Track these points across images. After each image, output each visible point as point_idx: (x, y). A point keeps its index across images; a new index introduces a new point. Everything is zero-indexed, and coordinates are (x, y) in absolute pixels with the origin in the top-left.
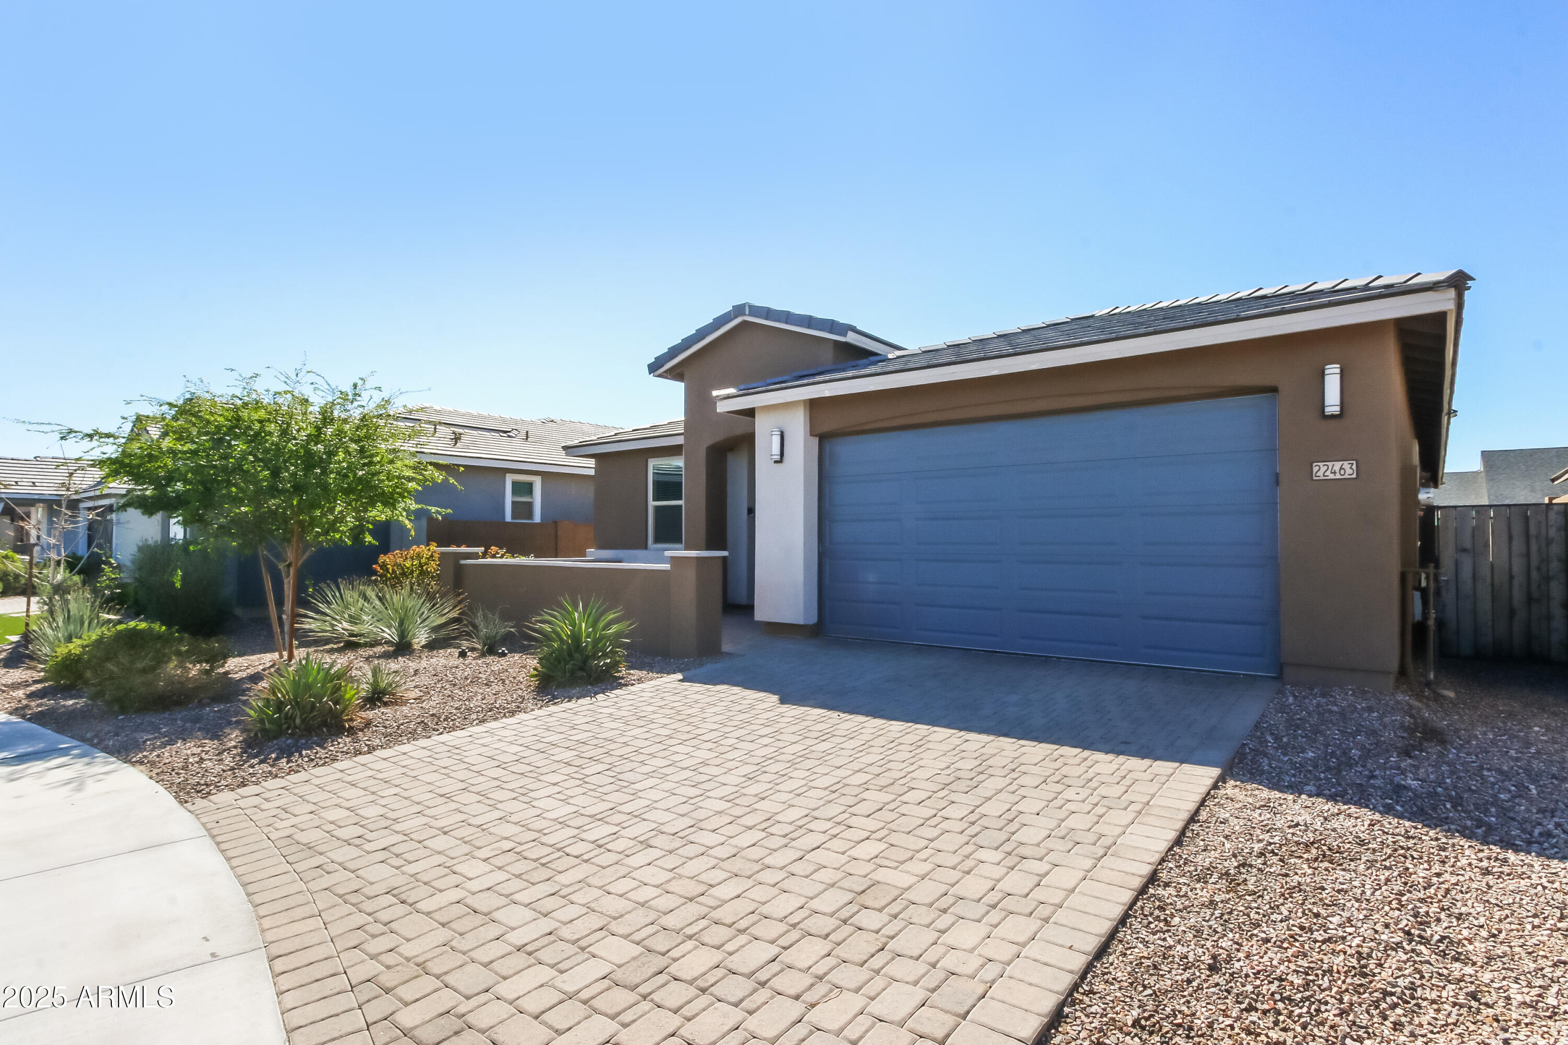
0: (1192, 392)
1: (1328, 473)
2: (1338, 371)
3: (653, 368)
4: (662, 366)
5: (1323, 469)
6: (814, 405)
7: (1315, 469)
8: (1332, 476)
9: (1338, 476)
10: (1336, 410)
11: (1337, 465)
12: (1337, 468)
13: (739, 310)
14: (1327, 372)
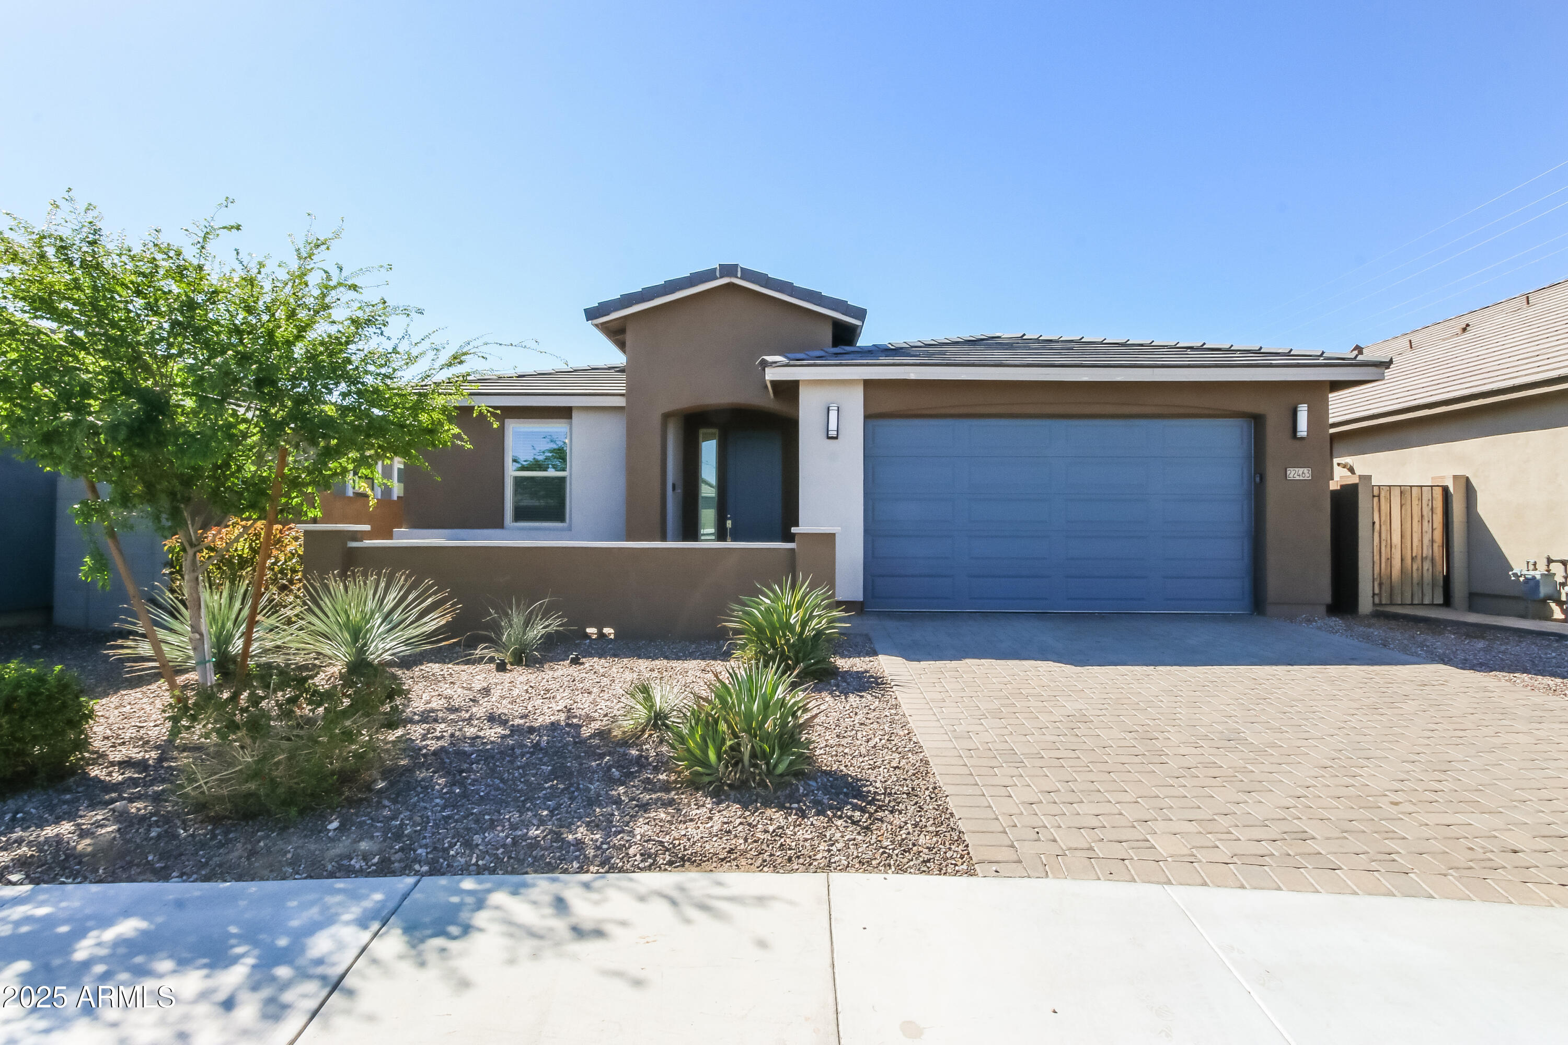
0: (1206, 412)
1: (1295, 475)
2: (1306, 409)
3: (591, 314)
4: (608, 314)
5: (1293, 473)
6: (868, 384)
7: (1288, 472)
8: (1298, 478)
9: (1301, 478)
10: (1304, 434)
11: (1301, 470)
12: (1301, 472)
13: (728, 270)
14: (1299, 409)
